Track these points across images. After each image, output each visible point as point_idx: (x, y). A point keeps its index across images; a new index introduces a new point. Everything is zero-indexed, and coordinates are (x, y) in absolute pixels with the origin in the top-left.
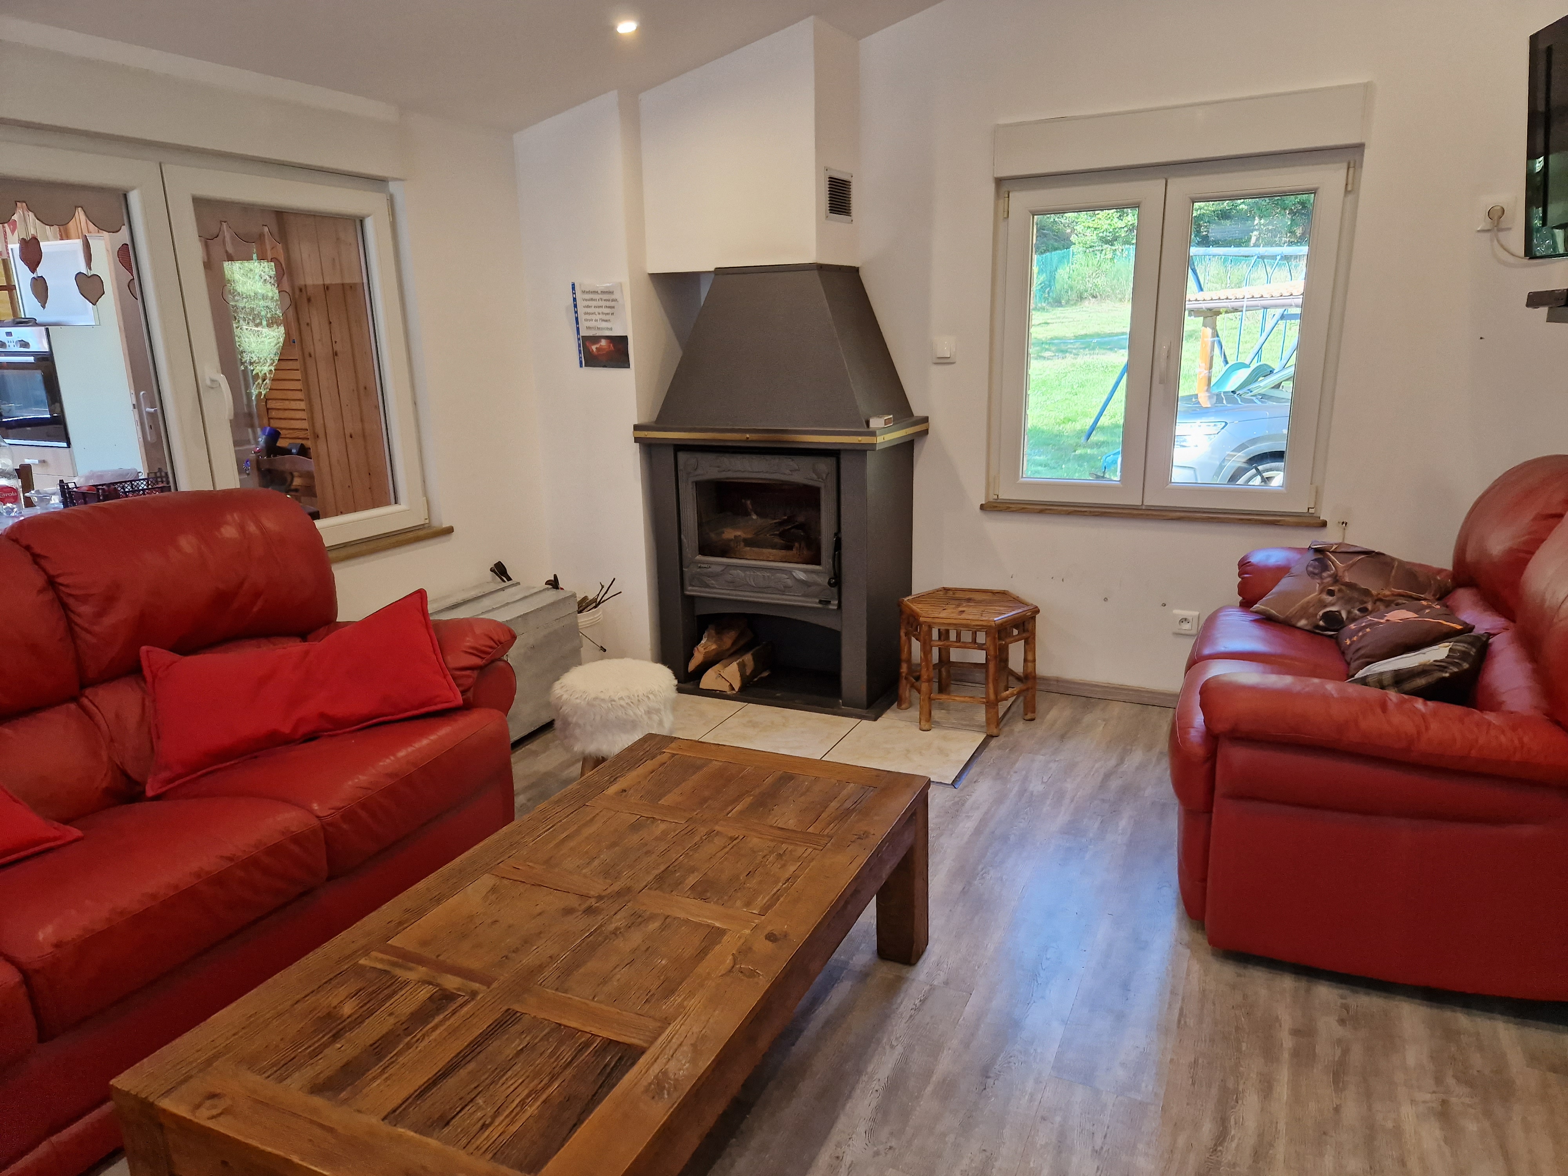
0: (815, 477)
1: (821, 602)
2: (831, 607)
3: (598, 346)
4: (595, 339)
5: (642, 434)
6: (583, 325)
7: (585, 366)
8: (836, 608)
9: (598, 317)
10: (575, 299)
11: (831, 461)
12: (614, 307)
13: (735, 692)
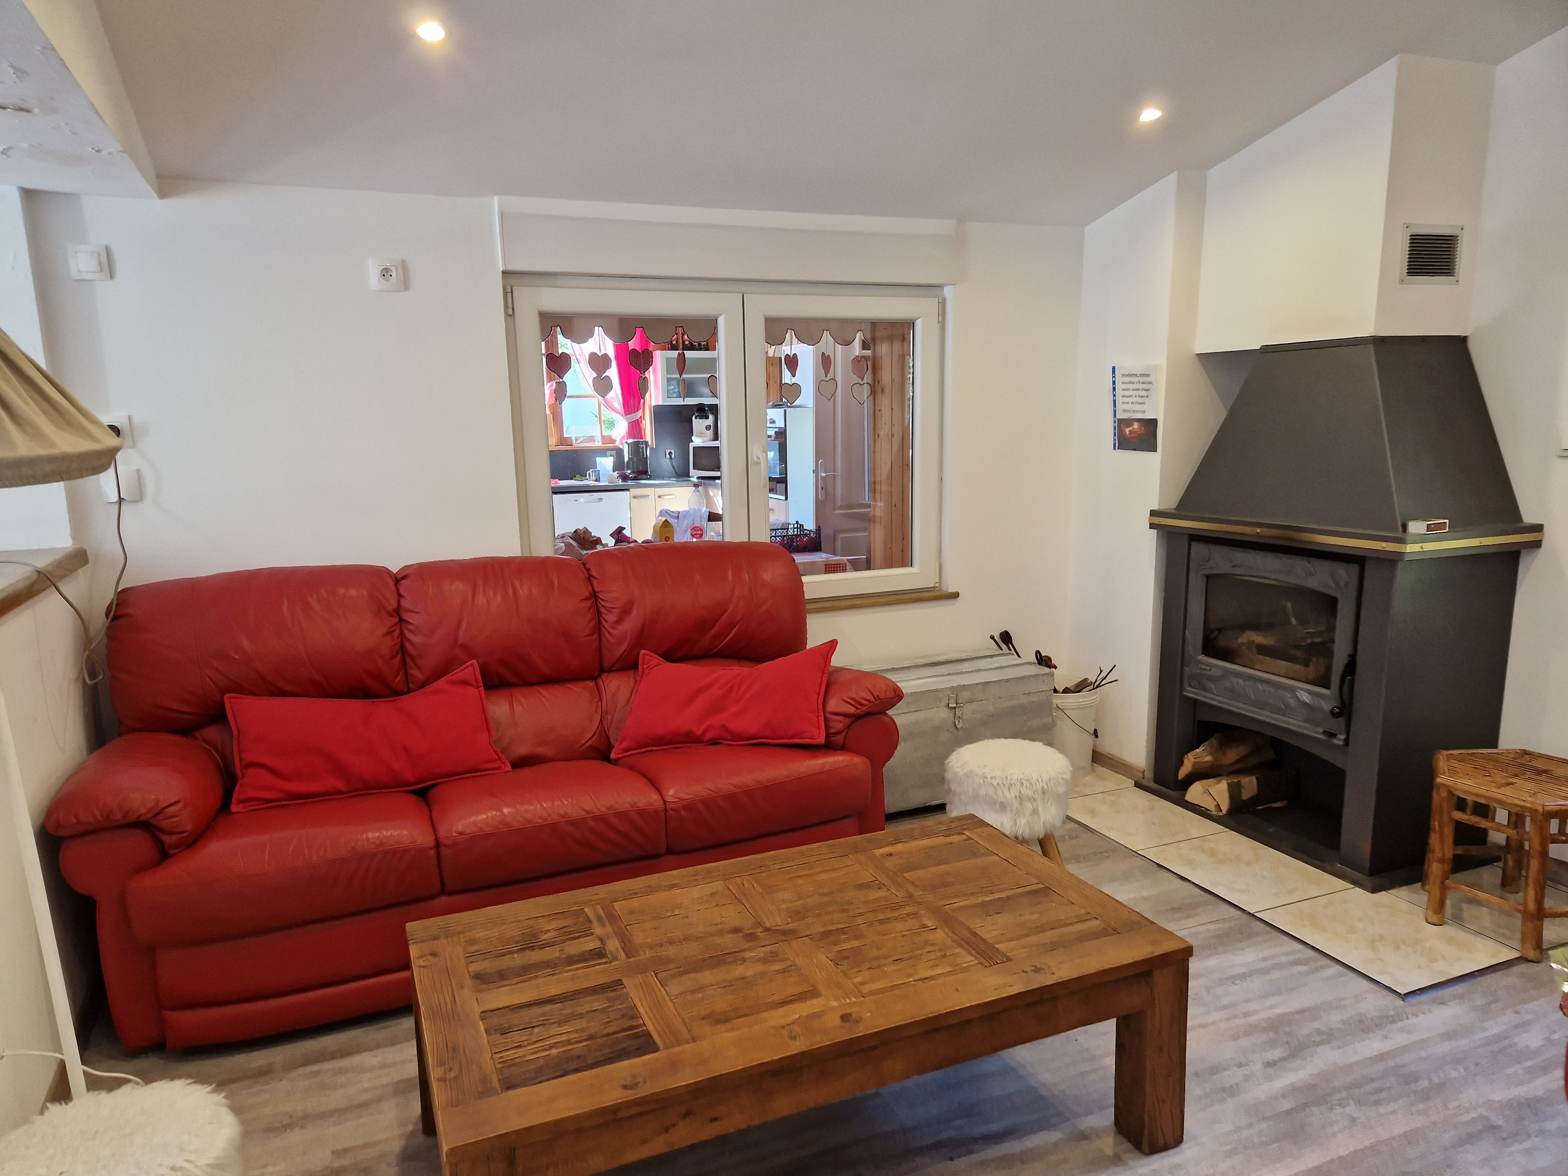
0: (1331, 583)
1: (1325, 733)
2: (1335, 741)
3: (1130, 429)
4: (1128, 422)
5: (1158, 520)
6: (1120, 407)
7: (1118, 449)
8: (1341, 743)
9: (1135, 400)
10: (1114, 383)
11: (1354, 569)
12: (1149, 390)
13: (1222, 814)
